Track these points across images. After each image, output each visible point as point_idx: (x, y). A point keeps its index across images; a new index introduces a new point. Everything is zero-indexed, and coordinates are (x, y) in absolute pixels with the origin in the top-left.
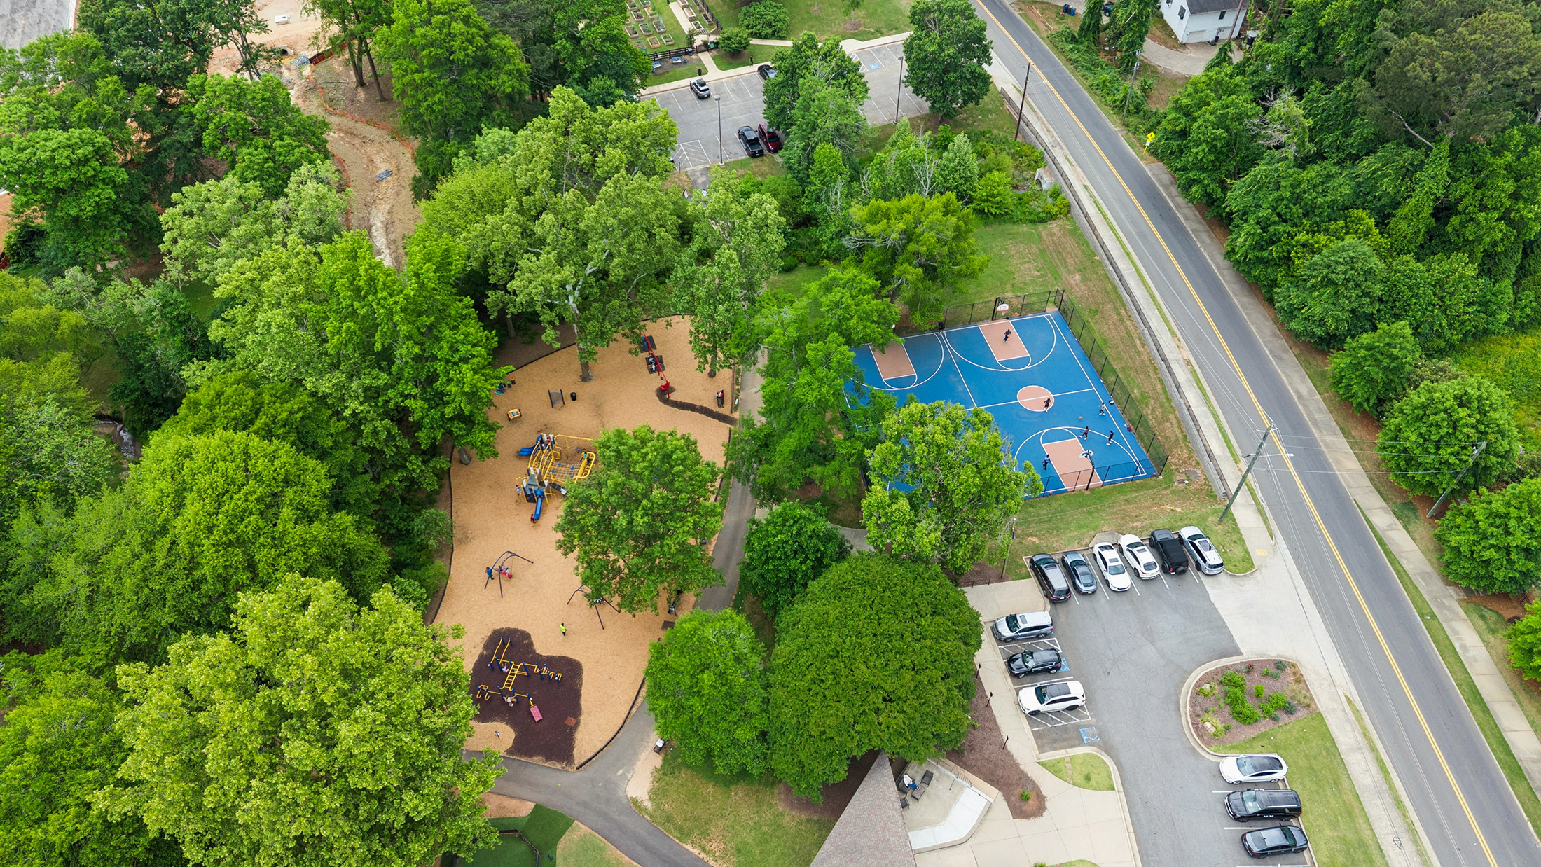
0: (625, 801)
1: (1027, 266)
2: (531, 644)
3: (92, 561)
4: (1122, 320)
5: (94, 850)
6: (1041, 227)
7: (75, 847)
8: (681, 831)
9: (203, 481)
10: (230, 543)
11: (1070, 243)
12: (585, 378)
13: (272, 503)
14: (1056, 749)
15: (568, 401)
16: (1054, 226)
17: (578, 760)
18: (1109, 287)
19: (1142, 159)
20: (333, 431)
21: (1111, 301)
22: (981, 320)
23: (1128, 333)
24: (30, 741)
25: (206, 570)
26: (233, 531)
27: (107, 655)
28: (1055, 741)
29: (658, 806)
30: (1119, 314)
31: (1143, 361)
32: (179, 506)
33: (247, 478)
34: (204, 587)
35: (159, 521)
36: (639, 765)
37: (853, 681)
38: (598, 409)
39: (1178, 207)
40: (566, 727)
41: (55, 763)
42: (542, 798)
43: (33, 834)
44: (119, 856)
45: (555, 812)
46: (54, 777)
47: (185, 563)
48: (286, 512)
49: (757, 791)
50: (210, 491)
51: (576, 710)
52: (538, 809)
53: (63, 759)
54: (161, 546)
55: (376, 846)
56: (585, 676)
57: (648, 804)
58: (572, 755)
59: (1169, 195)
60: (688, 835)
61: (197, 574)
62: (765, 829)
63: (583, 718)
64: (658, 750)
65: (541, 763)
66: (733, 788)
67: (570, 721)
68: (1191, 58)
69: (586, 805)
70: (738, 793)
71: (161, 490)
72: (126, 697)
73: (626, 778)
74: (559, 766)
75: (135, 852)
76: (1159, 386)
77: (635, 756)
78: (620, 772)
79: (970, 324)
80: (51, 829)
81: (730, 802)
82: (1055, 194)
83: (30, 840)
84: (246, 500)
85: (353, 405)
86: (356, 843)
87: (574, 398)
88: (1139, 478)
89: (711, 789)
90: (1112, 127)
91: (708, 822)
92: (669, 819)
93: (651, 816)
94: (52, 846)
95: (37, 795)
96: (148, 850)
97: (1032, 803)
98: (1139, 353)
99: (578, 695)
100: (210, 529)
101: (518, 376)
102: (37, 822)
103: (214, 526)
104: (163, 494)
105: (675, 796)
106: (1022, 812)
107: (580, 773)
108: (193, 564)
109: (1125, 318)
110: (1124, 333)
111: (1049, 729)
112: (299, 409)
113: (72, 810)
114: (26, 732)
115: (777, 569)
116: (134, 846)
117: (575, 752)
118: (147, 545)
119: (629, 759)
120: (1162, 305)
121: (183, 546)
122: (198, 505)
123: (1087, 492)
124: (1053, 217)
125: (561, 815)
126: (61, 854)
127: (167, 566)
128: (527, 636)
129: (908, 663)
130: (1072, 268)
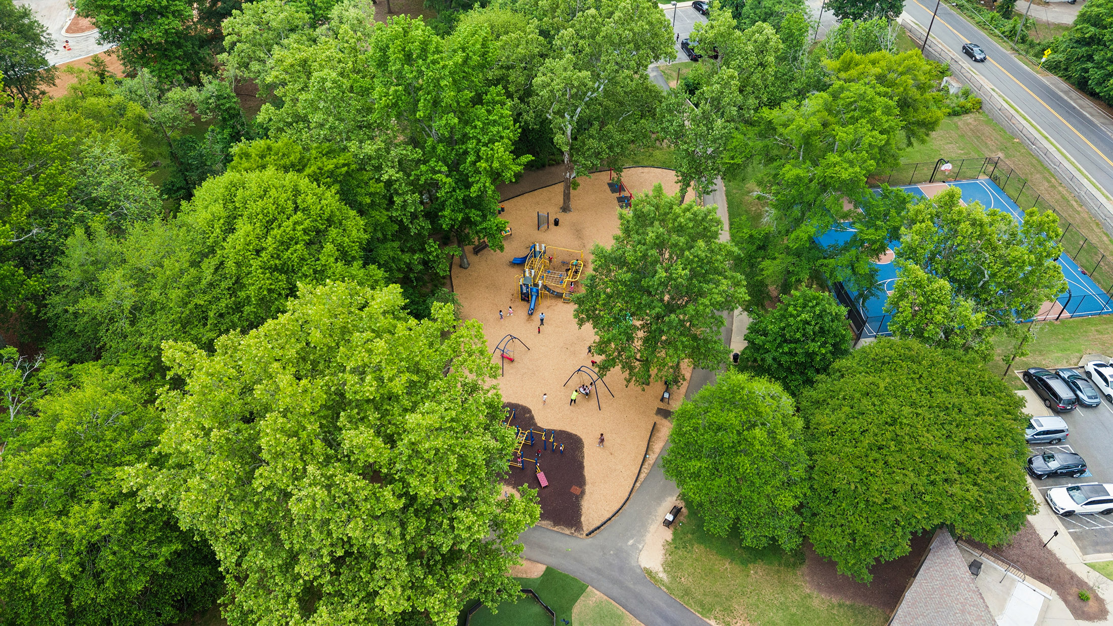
0: (639, 571)
1: (950, 146)
2: (532, 418)
3: (141, 278)
4: (1054, 187)
5: (114, 553)
6: (956, 119)
7: (94, 549)
8: (702, 605)
9: (255, 207)
10: (275, 269)
11: (987, 130)
12: (565, 209)
13: (316, 238)
14: (1099, 552)
15: (552, 226)
16: (968, 118)
17: (587, 528)
18: (1034, 162)
19: (1037, 72)
20: (372, 190)
21: (1039, 172)
22: (920, 182)
23: (1063, 197)
24: (61, 426)
25: (252, 291)
26: (279, 257)
27: (145, 369)
28: (1097, 544)
29: (674, 578)
30: (1049, 182)
31: (1084, 219)
32: (231, 229)
33: (296, 209)
34: (247, 309)
35: (209, 242)
36: (649, 537)
37: (919, 448)
38: (578, 233)
39: (1081, 107)
40: (572, 495)
41: (83, 455)
42: (553, 561)
43: (52, 525)
44: (138, 564)
45: (567, 576)
46: (80, 469)
47: (230, 283)
48: (329, 247)
49: (778, 571)
50: (260, 217)
51: (581, 481)
52: (549, 572)
53: (91, 452)
54: (208, 266)
55: (419, 573)
56: (585, 450)
57: (662, 575)
58: (580, 522)
59: (1071, 98)
60: (710, 610)
61: (242, 294)
62: (794, 610)
63: (588, 488)
64: (667, 524)
65: (549, 527)
66: (751, 566)
67: (575, 490)
68: (1056, 12)
69: (599, 572)
70: (757, 572)
71: (213, 215)
72: (170, 375)
73: (637, 548)
74: (567, 532)
75: (154, 563)
76: (1105, 238)
77: (644, 527)
78: (631, 542)
79: (910, 184)
80: (72, 521)
81: (749, 580)
82: (966, 94)
83: (49, 531)
84: (294, 230)
85: (389, 173)
86: (402, 563)
87: (556, 223)
88: (1106, 313)
89: (727, 565)
90: (1004, 50)
91: (729, 598)
92: (687, 592)
93: (668, 588)
94: (70, 543)
95: (59, 484)
96: (168, 563)
97: (1092, 606)
98: (1078, 213)
99: (581, 467)
100: (258, 252)
101: (506, 205)
102: (60, 514)
103: (263, 249)
104: (215, 218)
105: (691, 570)
106: (1083, 612)
107: (589, 540)
108: (238, 283)
109: (1057, 184)
110: (1058, 197)
111: (1087, 532)
112: (344, 165)
113: (96, 505)
114: (56, 419)
115: (792, 353)
116: (153, 556)
117: (583, 519)
118: (195, 264)
119: (639, 528)
120: (1089, 176)
121: (230, 264)
122: (249, 228)
123: (1058, 322)
124: (966, 111)
125: (573, 579)
126: (78, 553)
127: (211, 285)
128: (529, 411)
129: (972, 435)
130: (994, 148)
